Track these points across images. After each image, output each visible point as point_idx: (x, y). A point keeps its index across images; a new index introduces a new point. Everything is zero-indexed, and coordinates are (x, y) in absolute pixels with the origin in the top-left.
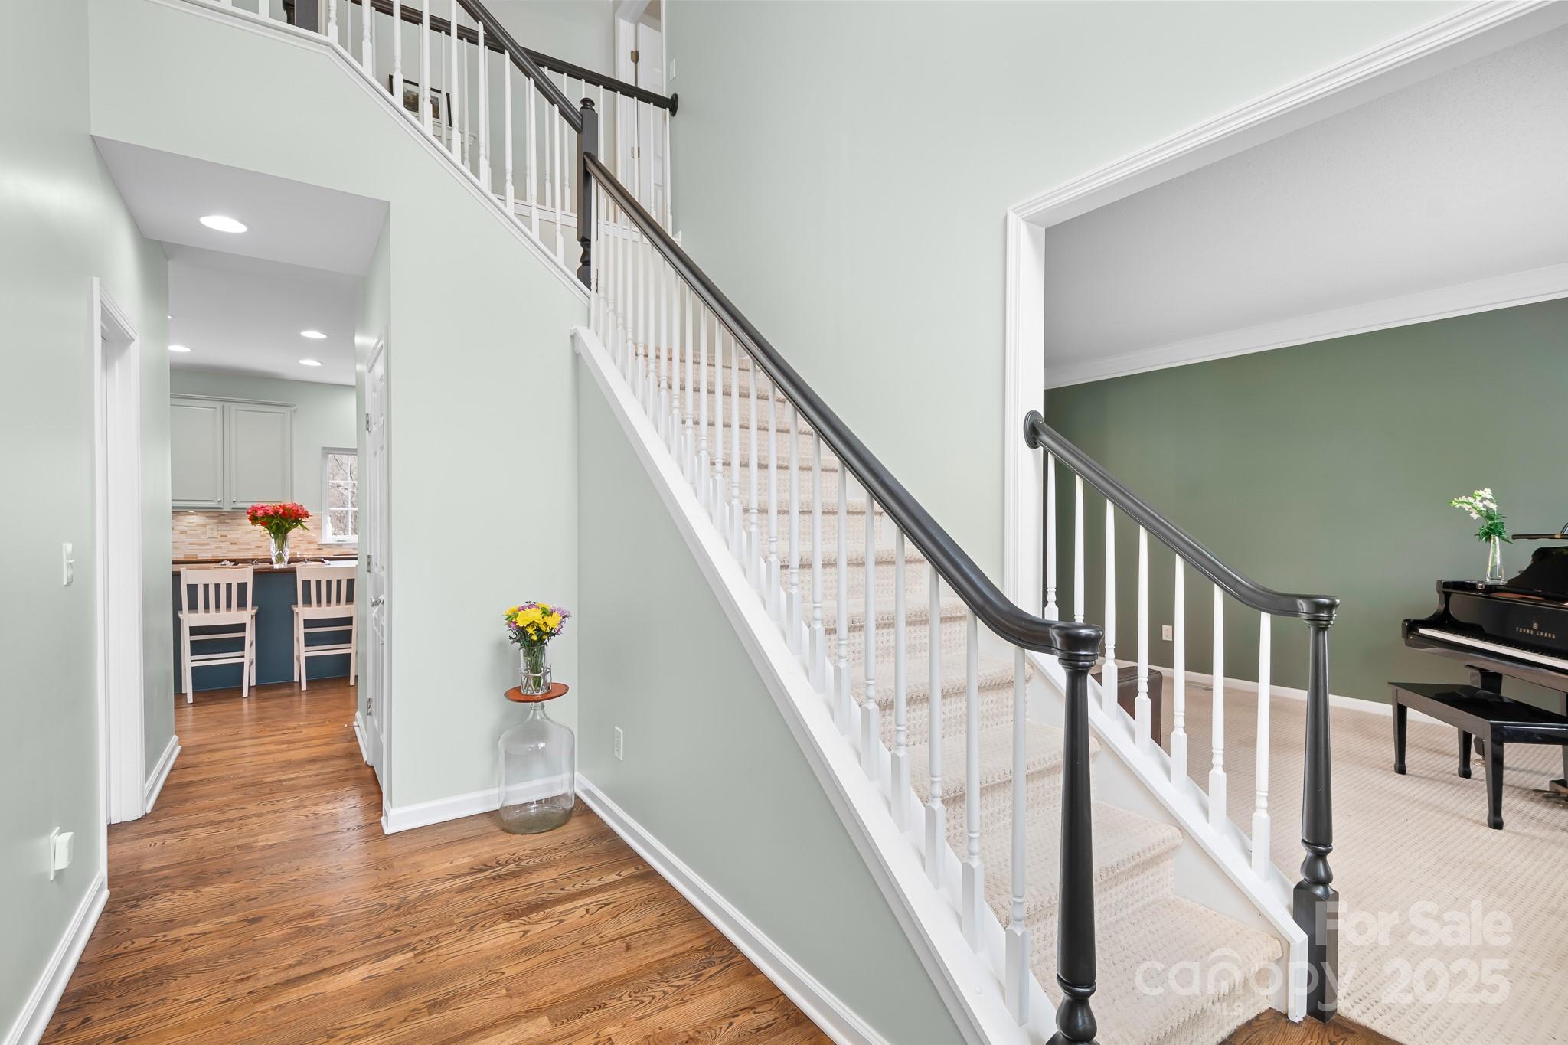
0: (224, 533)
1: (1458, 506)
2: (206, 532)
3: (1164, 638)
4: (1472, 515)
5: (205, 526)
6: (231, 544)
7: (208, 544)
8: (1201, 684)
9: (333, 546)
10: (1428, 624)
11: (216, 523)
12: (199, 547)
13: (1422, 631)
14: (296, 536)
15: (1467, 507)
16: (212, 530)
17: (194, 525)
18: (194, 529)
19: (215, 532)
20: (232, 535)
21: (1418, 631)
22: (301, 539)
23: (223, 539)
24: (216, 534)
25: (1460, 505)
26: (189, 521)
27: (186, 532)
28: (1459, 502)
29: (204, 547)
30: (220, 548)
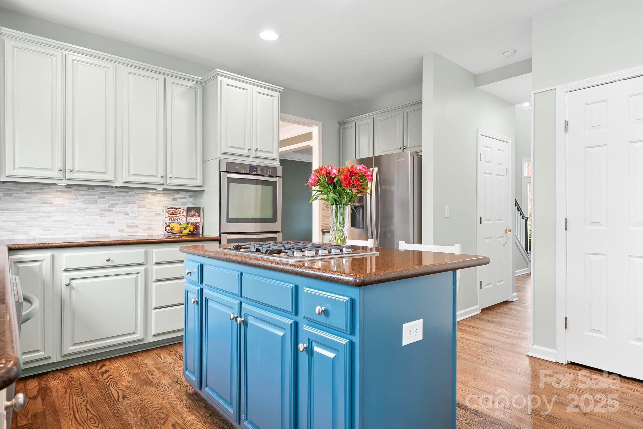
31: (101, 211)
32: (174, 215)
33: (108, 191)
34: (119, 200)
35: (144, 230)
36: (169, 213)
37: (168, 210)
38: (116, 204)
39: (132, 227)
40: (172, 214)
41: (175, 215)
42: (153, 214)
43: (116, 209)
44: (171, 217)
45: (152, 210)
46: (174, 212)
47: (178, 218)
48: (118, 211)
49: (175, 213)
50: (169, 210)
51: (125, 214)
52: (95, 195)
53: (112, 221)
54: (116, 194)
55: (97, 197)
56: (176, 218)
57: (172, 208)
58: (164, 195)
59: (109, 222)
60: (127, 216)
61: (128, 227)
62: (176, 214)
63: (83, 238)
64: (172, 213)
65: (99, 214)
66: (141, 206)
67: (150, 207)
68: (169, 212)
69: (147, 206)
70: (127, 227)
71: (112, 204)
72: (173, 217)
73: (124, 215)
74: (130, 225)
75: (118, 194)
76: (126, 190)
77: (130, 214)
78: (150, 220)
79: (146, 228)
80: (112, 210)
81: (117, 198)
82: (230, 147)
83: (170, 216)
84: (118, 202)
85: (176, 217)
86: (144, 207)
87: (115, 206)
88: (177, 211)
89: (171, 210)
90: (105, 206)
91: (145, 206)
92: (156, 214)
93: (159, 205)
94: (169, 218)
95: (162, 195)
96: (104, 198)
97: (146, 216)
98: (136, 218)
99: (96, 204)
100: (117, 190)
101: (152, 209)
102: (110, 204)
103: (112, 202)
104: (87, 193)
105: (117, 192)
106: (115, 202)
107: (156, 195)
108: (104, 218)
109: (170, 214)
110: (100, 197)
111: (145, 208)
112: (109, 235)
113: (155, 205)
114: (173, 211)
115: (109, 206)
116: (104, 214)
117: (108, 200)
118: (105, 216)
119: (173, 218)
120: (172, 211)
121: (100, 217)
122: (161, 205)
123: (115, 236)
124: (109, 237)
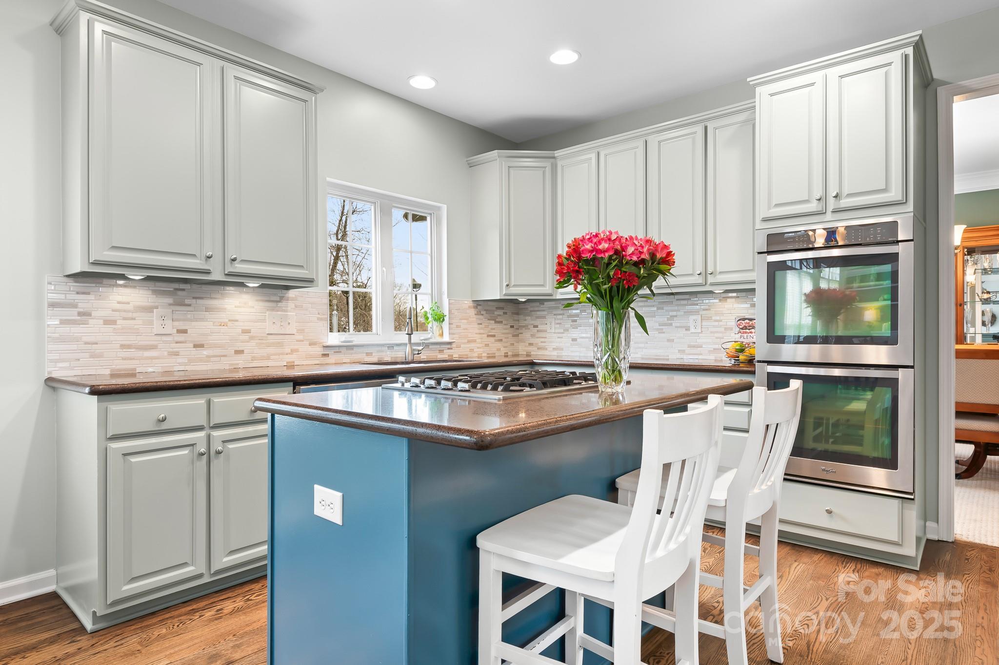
0: (182, 325)
2: (151, 323)
5: (149, 309)
6: (195, 346)
7: (153, 347)
9: (341, 349)
11: (170, 305)
12: (139, 353)
14: (294, 332)
16: (163, 317)
17: (130, 307)
18: (130, 315)
19: (169, 322)
20: (198, 328)
22: (301, 337)
23: (181, 337)
24: (170, 327)
26: (120, 298)
27: (114, 322)
29: (147, 354)
30: (177, 354)
31: (660, 326)
32: (747, 331)
33: (667, 299)
34: (679, 311)
35: (710, 352)
36: (741, 327)
37: (739, 322)
38: (676, 316)
39: (694, 347)
40: (745, 328)
41: (749, 329)
42: (722, 329)
43: (676, 323)
44: (744, 333)
45: (721, 323)
46: (747, 325)
47: (753, 334)
48: (678, 325)
49: (750, 326)
50: (741, 323)
51: (686, 330)
52: (653, 306)
53: (671, 338)
54: (675, 302)
55: (655, 309)
56: (750, 334)
57: (744, 319)
58: (738, 299)
59: (669, 340)
60: (688, 332)
61: (690, 346)
62: (751, 328)
63: (643, 358)
64: (745, 326)
65: (657, 329)
66: (706, 317)
67: (718, 318)
68: (739, 325)
69: (714, 318)
70: (688, 347)
71: (671, 316)
72: (746, 333)
73: (684, 330)
74: (692, 344)
75: (679, 302)
76: (687, 297)
77: (692, 330)
78: (717, 338)
79: (712, 349)
80: (671, 324)
81: (676, 308)
82: (777, 205)
83: (742, 331)
84: (679, 313)
85: (751, 332)
86: (709, 319)
87: (675, 318)
88: (752, 324)
89: (743, 322)
90: (664, 319)
91: (711, 317)
92: (726, 329)
93: (731, 315)
94: (740, 334)
95: (734, 299)
96: (662, 309)
97: (711, 332)
98: (700, 334)
99: (654, 316)
100: (677, 297)
101: (721, 321)
102: (669, 317)
103: (671, 314)
104: (646, 304)
105: (677, 300)
106: (674, 313)
107: (726, 300)
108: (663, 335)
109: (742, 329)
110: (658, 309)
111: (711, 320)
112: (668, 356)
113: (725, 315)
114: (746, 323)
115: (668, 319)
116: (662, 329)
117: (666, 311)
118: (664, 333)
119: (745, 335)
120: (744, 324)
121: (659, 333)
122: (734, 315)
123: (674, 358)
124: (668, 360)
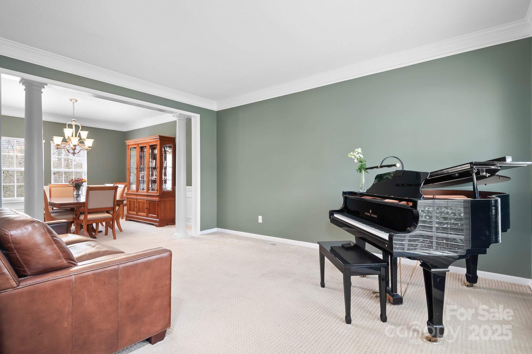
1: (350, 157)
3: (259, 222)
4: (355, 161)
8: (270, 241)
10: (338, 212)
13: (335, 215)
15: (353, 157)
21: (334, 215)
25: (351, 156)
28: (351, 155)
